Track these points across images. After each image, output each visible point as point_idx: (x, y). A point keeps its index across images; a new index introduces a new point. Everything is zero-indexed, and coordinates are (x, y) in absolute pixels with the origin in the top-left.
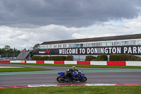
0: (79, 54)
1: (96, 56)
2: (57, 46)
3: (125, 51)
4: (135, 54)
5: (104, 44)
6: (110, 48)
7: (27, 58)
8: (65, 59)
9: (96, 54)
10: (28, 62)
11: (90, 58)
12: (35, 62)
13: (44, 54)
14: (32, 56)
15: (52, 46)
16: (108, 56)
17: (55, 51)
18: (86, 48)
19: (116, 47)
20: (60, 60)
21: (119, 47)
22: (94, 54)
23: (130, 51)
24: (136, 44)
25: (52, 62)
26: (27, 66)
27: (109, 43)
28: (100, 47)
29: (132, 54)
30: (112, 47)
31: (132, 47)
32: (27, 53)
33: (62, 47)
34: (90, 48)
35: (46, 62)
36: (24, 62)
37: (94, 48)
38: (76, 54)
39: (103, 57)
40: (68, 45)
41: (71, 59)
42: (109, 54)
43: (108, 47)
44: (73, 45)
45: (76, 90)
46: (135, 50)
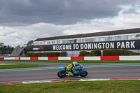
0: (72, 50)
1: (90, 51)
2: (51, 42)
3: (118, 46)
4: (128, 49)
5: (97, 39)
6: (103, 44)
7: (21, 55)
8: (59, 55)
9: (90, 50)
10: (22, 59)
11: (84, 54)
12: (29, 58)
13: (37, 51)
14: (25, 52)
15: (46, 43)
16: (102, 51)
17: (49, 48)
18: (79, 44)
19: (109, 42)
20: (54, 56)
21: (112, 42)
22: (87, 49)
23: (123, 46)
24: (129, 39)
25: (46, 58)
26: (21, 63)
27: (102, 39)
28: (94, 43)
29: (126, 48)
30: (106, 42)
31: (125, 41)
32: (21, 50)
33: (56, 43)
34: (84, 44)
35: (40, 58)
36: (18, 58)
37: (87, 43)
38: (69, 50)
39: (97, 53)
40: (61, 41)
41: (65, 55)
42: (102, 49)
43: (101, 42)
44: (66, 41)
45: (71, 85)
46: (128, 45)
